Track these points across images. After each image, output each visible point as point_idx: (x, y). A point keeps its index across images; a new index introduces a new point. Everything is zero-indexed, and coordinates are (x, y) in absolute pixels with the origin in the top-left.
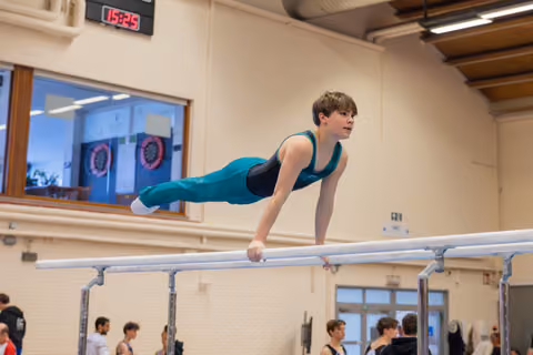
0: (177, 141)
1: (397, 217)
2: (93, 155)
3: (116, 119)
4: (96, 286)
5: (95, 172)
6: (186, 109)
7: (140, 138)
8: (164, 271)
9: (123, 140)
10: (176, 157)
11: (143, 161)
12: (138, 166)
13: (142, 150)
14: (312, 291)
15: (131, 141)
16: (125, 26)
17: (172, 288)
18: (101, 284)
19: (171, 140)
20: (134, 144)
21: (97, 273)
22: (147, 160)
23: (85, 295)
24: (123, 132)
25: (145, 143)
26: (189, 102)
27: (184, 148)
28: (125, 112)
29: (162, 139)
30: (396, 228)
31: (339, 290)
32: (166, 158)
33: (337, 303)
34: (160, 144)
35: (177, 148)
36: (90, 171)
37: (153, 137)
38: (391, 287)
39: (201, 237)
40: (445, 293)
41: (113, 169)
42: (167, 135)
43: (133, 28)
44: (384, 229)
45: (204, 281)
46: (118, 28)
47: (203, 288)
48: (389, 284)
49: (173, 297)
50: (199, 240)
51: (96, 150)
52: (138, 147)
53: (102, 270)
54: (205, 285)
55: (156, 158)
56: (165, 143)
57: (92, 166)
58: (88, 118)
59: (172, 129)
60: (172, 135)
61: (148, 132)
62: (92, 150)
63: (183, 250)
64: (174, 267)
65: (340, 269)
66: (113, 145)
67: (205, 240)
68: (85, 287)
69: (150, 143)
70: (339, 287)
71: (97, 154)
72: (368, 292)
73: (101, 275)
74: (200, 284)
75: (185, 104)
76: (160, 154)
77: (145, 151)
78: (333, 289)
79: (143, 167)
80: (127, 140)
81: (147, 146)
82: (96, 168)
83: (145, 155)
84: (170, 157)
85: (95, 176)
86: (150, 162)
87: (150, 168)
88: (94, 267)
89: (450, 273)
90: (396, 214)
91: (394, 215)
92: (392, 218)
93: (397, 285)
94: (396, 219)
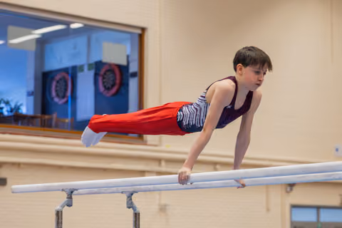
0: (133, 68)
2: (54, 84)
3: (75, 48)
4: (66, 207)
5: (56, 100)
6: (141, 37)
7: (98, 66)
8: (122, 193)
9: (81, 68)
10: (133, 84)
11: (102, 89)
12: (97, 93)
13: (100, 79)
14: (268, 210)
15: (90, 67)
18: (70, 205)
19: (127, 67)
20: (92, 73)
21: (66, 196)
22: (105, 87)
24: (81, 61)
25: (102, 72)
26: (143, 29)
27: (140, 75)
28: (81, 41)
29: (119, 67)
31: (294, 209)
32: (124, 85)
33: (292, 223)
34: (117, 71)
35: (134, 75)
36: (52, 99)
37: (110, 65)
39: (159, 160)
41: (74, 97)
42: (124, 62)
44: (337, 150)
45: (163, 202)
47: (163, 209)
49: (136, 215)
50: (157, 163)
51: (58, 77)
52: (96, 75)
53: (71, 193)
54: (165, 205)
55: (113, 86)
56: (123, 69)
57: (54, 94)
58: (48, 47)
59: (128, 57)
60: (128, 62)
61: (105, 60)
62: (53, 79)
63: (142, 173)
64: (131, 189)
65: (295, 188)
66: (72, 73)
67: (163, 163)
68: (58, 208)
69: (107, 71)
70: (294, 206)
71: (58, 82)
72: (321, 210)
73: (70, 197)
74: (160, 205)
75: (139, 32)
76: (118, 81)
77: (104, 78)
78: (287, 208)
79: (101, 94)
80: (86, 68)
81: (105, 74)
82: (58, 95)
83: (103, 83)
84: (127, 85)
85: (56, 103)
86: (108, 89)
87: (108, 95)
88: (63, 190)
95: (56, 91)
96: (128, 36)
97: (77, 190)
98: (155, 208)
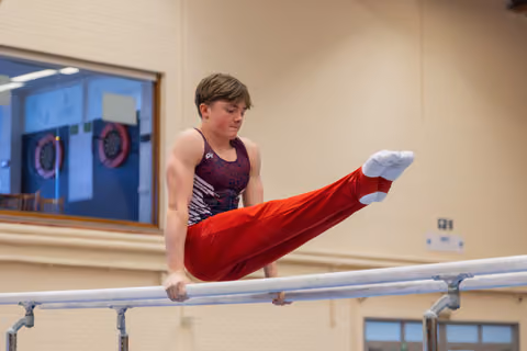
0: (146, 129)
1: (445, 225)
2: (39, 149)
3: (66, 101)
4: (24, 327)
5: (41, 172)
6: (156, 86)
7: (98, 126)
8: (111, 307)
9: (75, 129)
10: (145, 151)
11: (102, 157)
12: (97, 164)
13: (100, 143)
14: (333, 324)
15: (87, 128)
17: (122, 328)
18: (30, 325)
19: (137, 128)
20: (89, 135)
21: (25, 312)
22: (107, 155)
23: (12, 339)
24: (75, 119)
25: (103, 135)
26: (159, 76)
27: (154, 138)
28: (76, 91)
29: (127, 127)
30: (444, 239)
31: (372, 327)
32: (132, 152)
33: (366, 343)
34: (124, 133)
35: (146, 138)
36: (36, 171)
37: (113, 124)
40: (514, 327)
41: (64, 169)
42: (132, 121)
44: (429, 242)
47: (186, 323)
49: (124, 341)
51: (42, 142)
52: (95, 138)
53: (31, 308)
54: (189, 318)
55: (119, 151)
56: (131, 131)
57: (38, 165)
58: (30, 100)
59: (138, 113)
60: (138, 121)
61: (106, 118)
62: (37, 144)
63: (158, 274)
64: (124, 303)
66: (65, 133)
68: (11, 330)
69: (111, 132)
70: (368, 320)
71: (43, 148)
72: (407, 326)
73: (30, 314)
74: (182, 318)
75: (154, 78)
76: (125, 147)
77: (105, 142)
78: (360, 323)
79: (102, 164)
80: (81, 129)
81: (107, 137)
82: (43, 167)
83: (105, 149)
84: (137, 152)
85: (41, 178)
86: (111, 157)
87: (111, 166)
88: (20, 304)
89: (520, 299)
90: (445, 221)
91: (442, 223)
92: (440, 226)
93: (448, 316)
94: (444, 227)
95: (41, 161)
96: (138, 84)
97: (39, 304)
98: (177, 321)
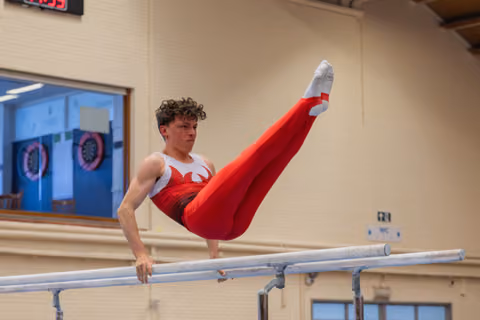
0: (118, 137)
1: (384, 217)
2: (27, 155)
3: (50, 112)
5: (29, 175)
6: (127, 100)
7: (77, 134)
8: (48, 290)
9: (58, 137)
10: (117, 155)
11: (81, 162)
12: (76, 167)
13: (79, 150)
14: (283, 306)
15: (68, 136)
16: (52, 6)
17: (57, 306)
19: (110, 136)
20: (71, 142)
22: (85, 159)
24: (58, 128)
25: (81, 142)
26: (129, 90)
27: (125, 144)
28: (58, 105)
29: (101, 135)
30: (382, 230)
31: (317, 307)
32: (106, 157)
34: (99, 140)
35: (118, 145)
36: (24, 174)
37: (90, 133)
38: (379, 301)
39: (149, 247)
40: (448, 307)
41: (47, 172)
42: (106, 131)
43: (59, 8)
44: (370, 233)
45: (155, 297)
46: (42, 9)
48: (378, 297)
49: (59, 314)
51: (30, 148)
52: (75, 145)
54: (157, 301)
55: (94, 158)
56: (105, 139)
57: (26, 168)
58: (20, 112)
59: (111, 123)
60: (111, 130)
61: (83, 128)
62: (25, 150)
65: (316, 280)
66: (47, 143)
67: (153, 251)
69: (87, 140)
70: (315, 302)
71: (30, 154)
72: (350, 306)
74: (150, 301)
75: (124, 93)
76: (100, 152)
77: (83, 149)
78: (308, 304)
79: (81, 168)
80: (63, 137)
81: (85, 144)
82: (31, 170)
83: (83, 154)
84: (111, 156)
85: (29, 180)
86: (88, 162)
87: (89, 169)
89: (453, 283)
90: (383, 214)
91: (381, 215)
92: (379, 219)
93: (387, 298)
94: (383, 219)
95: (29, 164)
96: (111, 98)
98: (145, 304)
